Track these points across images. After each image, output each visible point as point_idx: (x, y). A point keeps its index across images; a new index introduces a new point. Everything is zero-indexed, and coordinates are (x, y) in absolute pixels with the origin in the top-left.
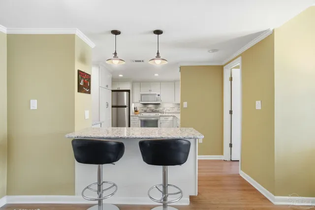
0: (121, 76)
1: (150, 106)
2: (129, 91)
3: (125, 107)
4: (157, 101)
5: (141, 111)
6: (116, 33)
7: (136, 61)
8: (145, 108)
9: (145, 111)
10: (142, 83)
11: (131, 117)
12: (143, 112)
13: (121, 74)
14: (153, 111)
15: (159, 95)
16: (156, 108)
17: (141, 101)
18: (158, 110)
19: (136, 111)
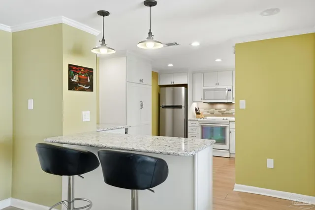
0: (171, 65)
1: (219, 106)
2: (186, 86)
3: (181, 107)
4: (227, 99)
5: (207, 113)
6: (103, 13)
7: (169, 45)
8: (212, 110)
9: (212, 114)
10: (204, 73)
11: (189, 122)
12: (209, 116)
13: (170, 63)
14: (223, 114)
15: (229, 90)
16: (228, 110)
17: (204, 99)
18: (230, 112)
19: (198, 113)
